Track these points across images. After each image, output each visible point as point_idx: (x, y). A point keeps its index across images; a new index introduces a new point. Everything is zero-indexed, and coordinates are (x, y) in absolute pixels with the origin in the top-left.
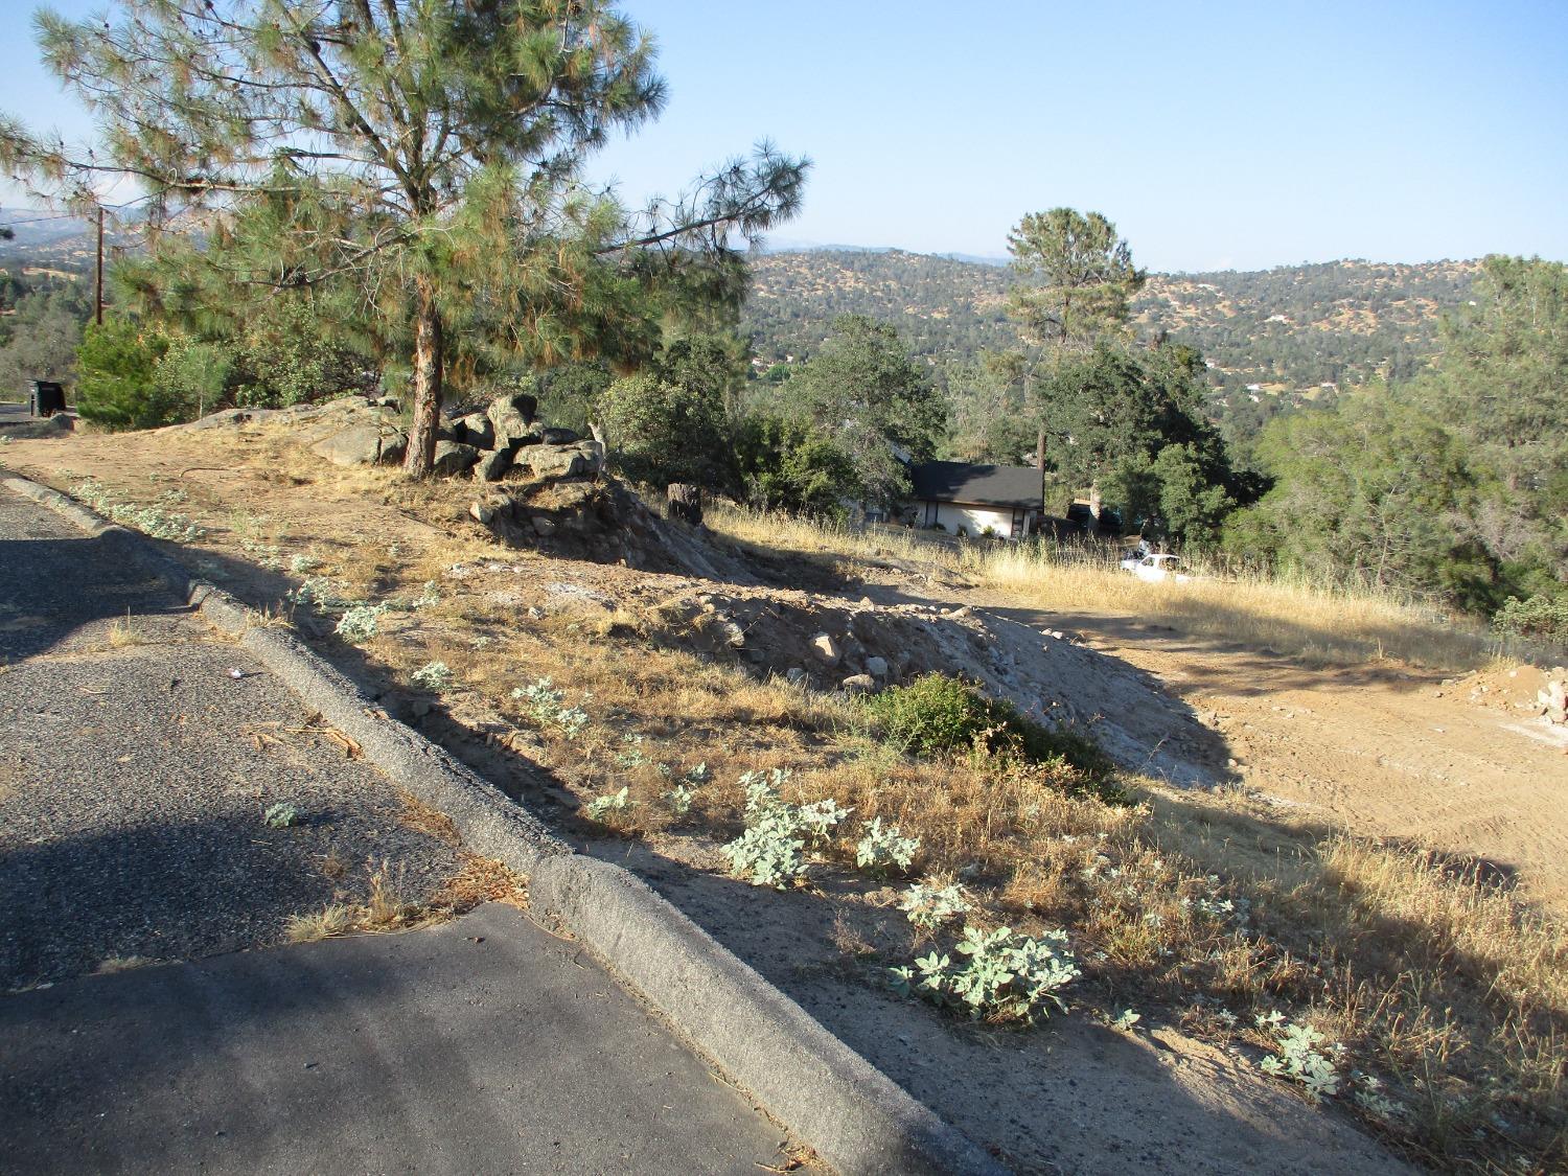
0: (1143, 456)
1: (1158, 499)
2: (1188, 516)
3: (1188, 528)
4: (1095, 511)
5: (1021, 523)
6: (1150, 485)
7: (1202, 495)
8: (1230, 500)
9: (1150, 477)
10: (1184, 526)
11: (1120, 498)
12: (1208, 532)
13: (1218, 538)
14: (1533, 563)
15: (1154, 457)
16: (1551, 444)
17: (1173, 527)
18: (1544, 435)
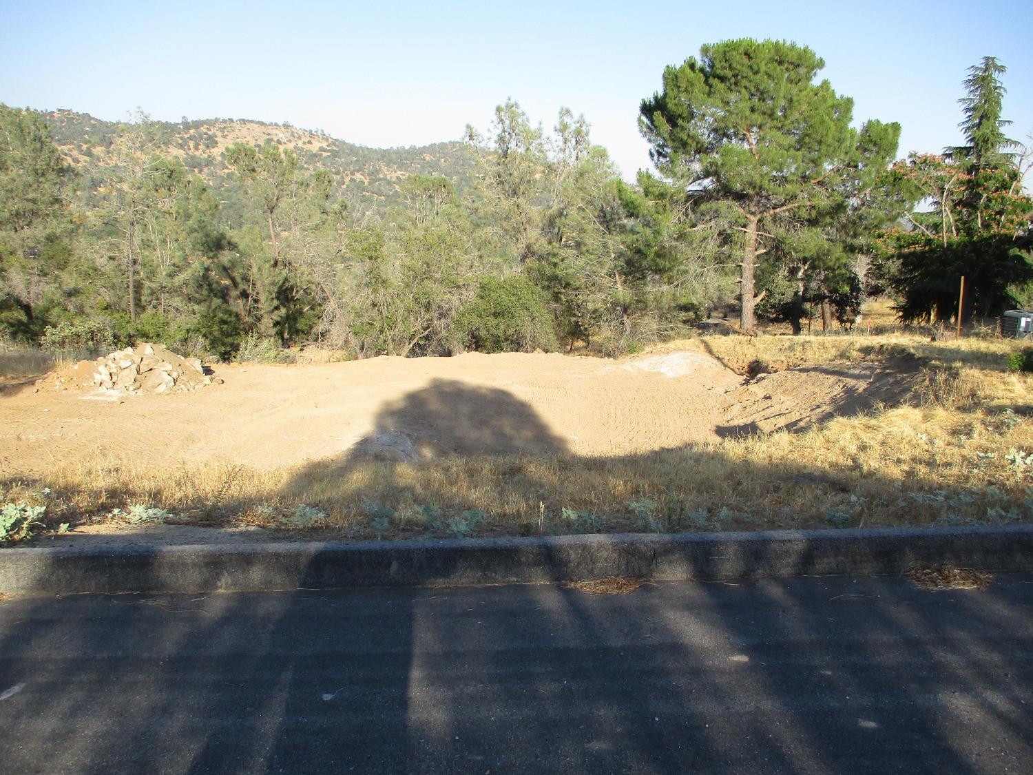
14: (53, 303)
16: (41, 227)
18: (35, 222)
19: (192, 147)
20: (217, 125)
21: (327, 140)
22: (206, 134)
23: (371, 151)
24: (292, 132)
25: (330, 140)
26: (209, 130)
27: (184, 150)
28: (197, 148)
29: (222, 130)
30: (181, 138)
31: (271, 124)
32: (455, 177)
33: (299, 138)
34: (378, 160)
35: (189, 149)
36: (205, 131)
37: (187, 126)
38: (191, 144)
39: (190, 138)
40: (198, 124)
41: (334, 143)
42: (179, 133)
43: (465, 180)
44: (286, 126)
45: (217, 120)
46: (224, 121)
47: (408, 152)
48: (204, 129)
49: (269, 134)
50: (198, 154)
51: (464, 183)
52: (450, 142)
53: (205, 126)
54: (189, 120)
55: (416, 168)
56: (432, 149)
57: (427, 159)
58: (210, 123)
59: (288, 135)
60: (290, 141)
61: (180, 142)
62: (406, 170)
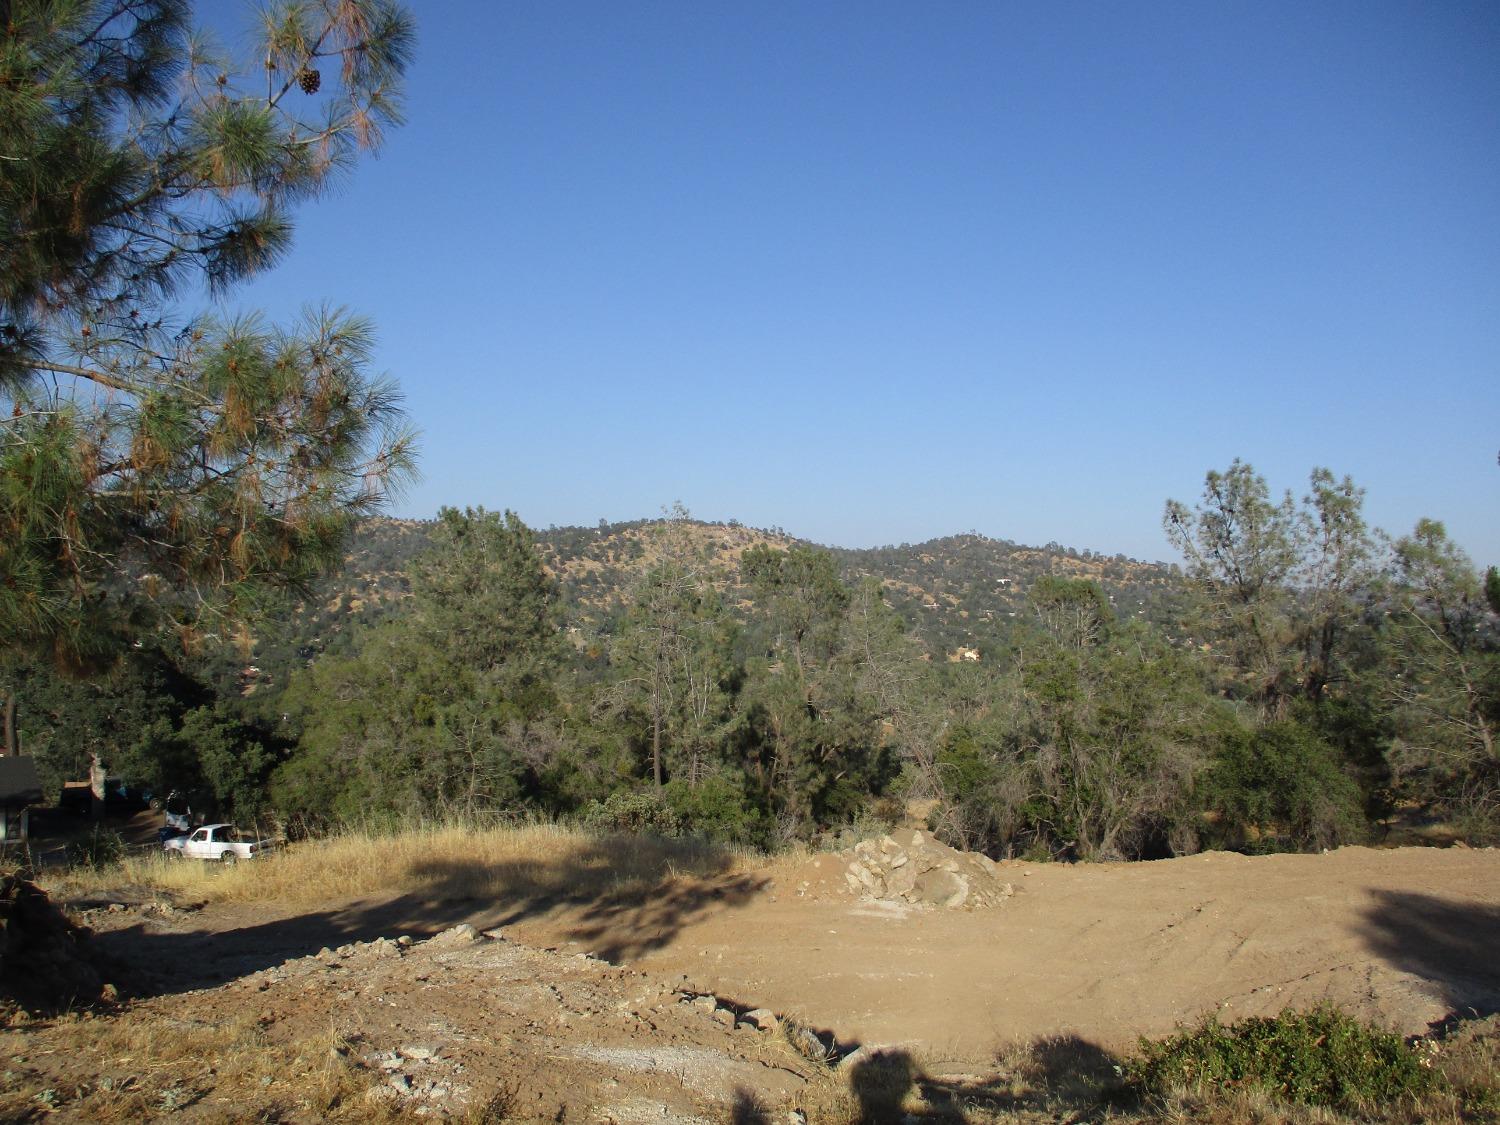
0: (163, 725)
1: (199, 766)
2: (236, 779)
3: (236, 792)
4: (99, 792)
5: (18, 821)
6: (184, 753)
7: (244, 756)
8: (269, 756)
9: (183, 745)
10: (231, 792)
11: (149, 771)
12: (257, 793)
13: (267, 797)
15: (178, 725)
17: (220, 793)
18: (508, 658)
19: (611, 558)
20: (644, 528)
21: (787, 540)
22: (630, 540)
23: (847, 553)
24: (741, 533)
25: (792, 541)
26: (634, 535)
27: (601, 561)
28: (617, 559)
29: (650, 534)
30: (598, 547)
31: (713, 524)
32: (966, 584)
33: (751, 540)
34: (858, 565)
35: (608, 561)
36: (628, 536)
37: (606, 531)
38: (611, 554)
39: (609, 547)
40: (619, 528)
41: (796, 545)
42: (596, 541)
43: (982, 589)
44: (733, 525)
45: (644, 521)
46: (653, 523)
47: (898, 552)
48: (627, 534)
49: (711, 537)
50: (618, 566)
51: (980, 592)
52: (957, 536)
53: (629, 531)
54: (609, 524)
55: (911, 574)
56: (932, 546)
57: (926, 560)
58: (635, 526)
59: (736, 536)
60: (738, 545)
61: (597, 551)
62: (896, 577)
